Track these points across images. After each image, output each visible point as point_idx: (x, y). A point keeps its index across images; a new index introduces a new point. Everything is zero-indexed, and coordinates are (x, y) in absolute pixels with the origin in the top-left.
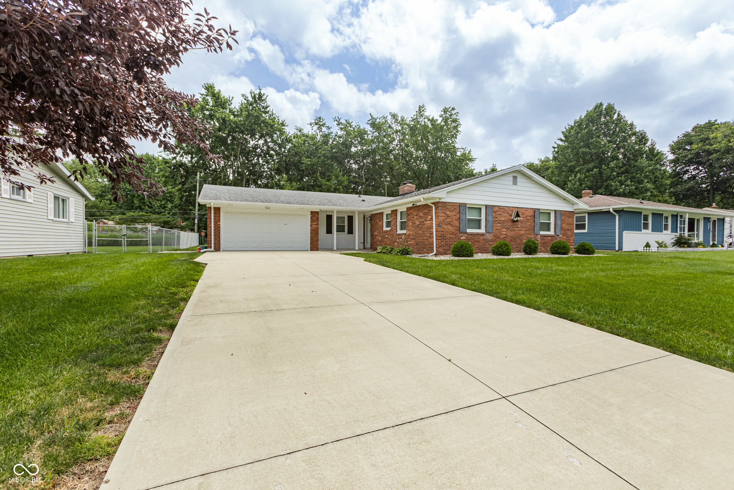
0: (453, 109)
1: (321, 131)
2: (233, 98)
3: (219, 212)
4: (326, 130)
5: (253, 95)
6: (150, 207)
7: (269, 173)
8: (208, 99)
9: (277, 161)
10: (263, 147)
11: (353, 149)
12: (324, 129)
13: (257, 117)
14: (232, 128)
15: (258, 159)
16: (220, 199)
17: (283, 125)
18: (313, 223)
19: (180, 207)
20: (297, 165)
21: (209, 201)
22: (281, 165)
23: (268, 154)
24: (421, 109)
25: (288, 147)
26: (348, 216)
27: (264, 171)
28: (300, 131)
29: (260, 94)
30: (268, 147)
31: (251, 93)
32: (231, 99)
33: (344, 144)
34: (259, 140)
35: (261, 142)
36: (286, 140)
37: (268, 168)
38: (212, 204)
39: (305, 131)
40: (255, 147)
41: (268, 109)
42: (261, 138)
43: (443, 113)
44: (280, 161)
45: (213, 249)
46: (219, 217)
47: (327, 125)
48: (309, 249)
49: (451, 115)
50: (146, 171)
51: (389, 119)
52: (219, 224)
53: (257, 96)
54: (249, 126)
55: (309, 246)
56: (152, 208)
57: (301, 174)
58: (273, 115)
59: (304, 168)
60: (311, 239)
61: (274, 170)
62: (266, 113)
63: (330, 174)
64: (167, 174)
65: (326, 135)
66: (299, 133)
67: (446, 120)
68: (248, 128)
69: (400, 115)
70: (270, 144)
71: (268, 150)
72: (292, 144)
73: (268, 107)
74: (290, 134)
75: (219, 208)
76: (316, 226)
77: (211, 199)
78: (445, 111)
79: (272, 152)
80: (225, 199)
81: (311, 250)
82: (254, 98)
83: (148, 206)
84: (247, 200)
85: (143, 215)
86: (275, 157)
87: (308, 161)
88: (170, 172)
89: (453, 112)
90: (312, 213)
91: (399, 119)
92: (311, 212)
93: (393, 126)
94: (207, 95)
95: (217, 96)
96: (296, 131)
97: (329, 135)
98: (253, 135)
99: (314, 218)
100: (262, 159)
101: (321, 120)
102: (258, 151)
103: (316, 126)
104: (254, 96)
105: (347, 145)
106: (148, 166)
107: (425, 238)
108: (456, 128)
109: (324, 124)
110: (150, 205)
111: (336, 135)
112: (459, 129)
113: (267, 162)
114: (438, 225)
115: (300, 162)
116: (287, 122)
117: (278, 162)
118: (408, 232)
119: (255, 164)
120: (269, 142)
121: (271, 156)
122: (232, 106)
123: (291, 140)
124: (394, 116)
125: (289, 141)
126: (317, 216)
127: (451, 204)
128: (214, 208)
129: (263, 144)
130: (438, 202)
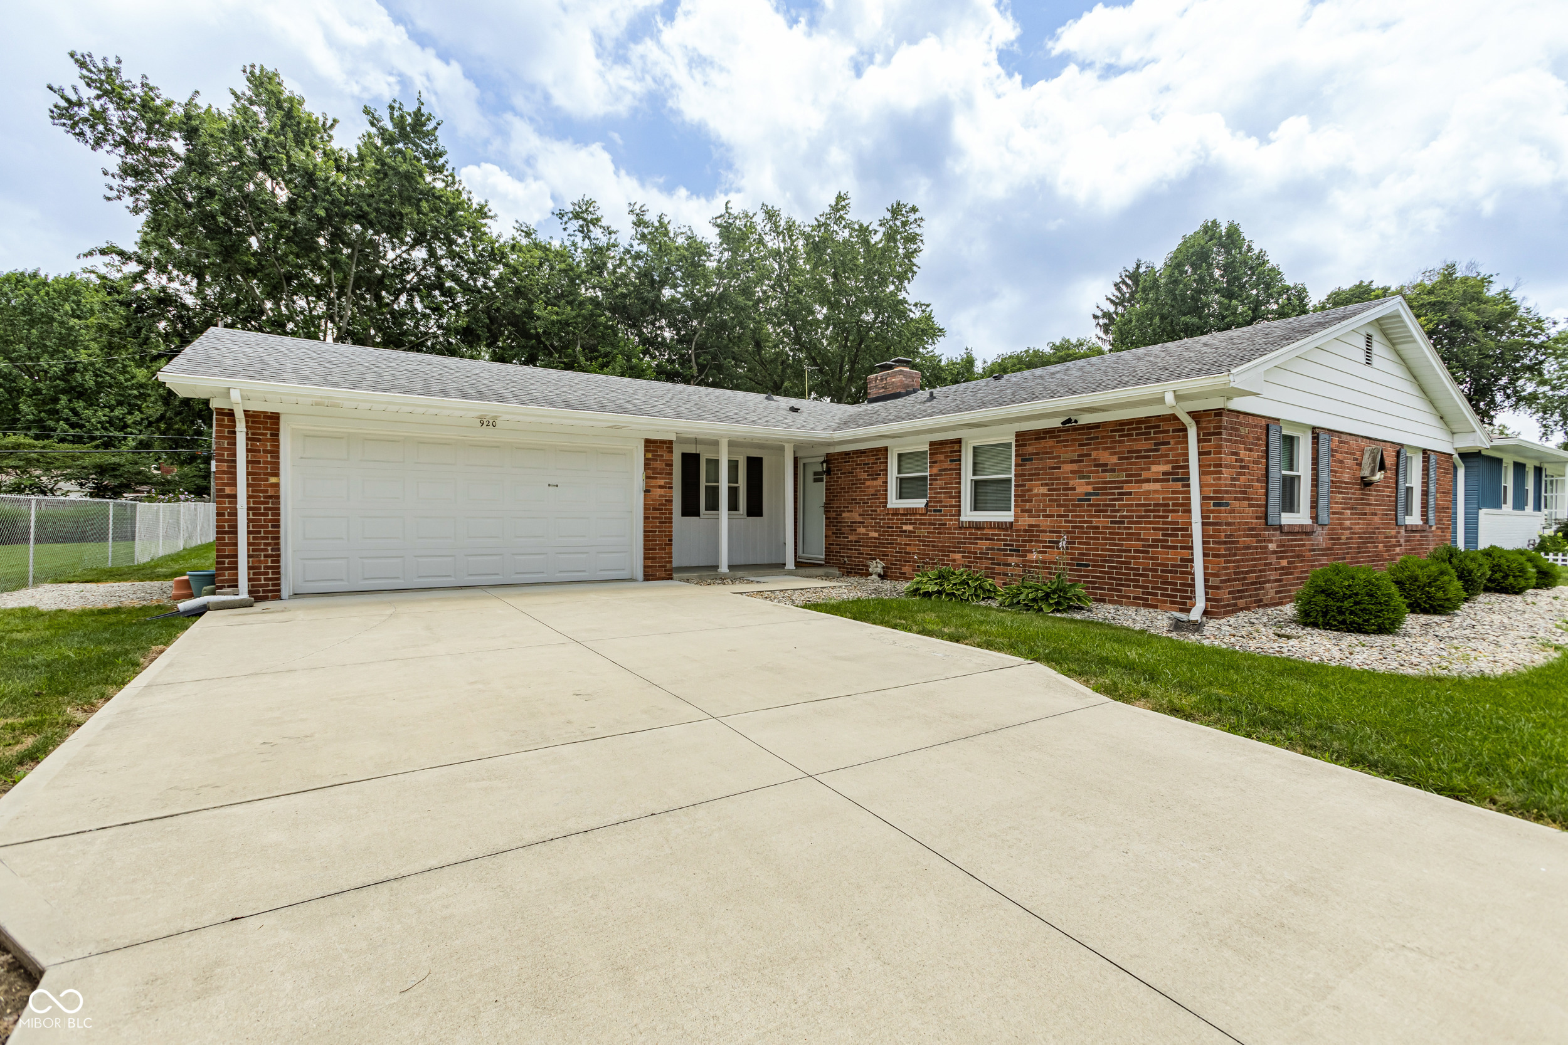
0: (914, 210)
1: (587, 237)
2: (335, 121)
3: (276, 435)
4: (600, 236)
5: (396, 114)
6: (73, 426)
7: (441, 339)
8: (255, 114)
9: (464, 308)
10: (424, 268)
11: (667, 293)
12: (596, 232)
13: (408, 177)
14: (333, 202)
15: (410, 301)
16: (277, 377)
17: (482, 212)
18: (653, 482)
19: (162, 426)
20: (520, 324)
21: (219, 382)
22: (477, 320)
23: (440, 286)
24: (840, 204)
25: (495, 274)
26: (749, 459)
27: (426, 334)
28: (528, 234)
29: (418, 114)
30: (440, 269)
31: (392, 108)
32: (329, 123)
33: (646, 275)
34: (412, 247)
35: (420, 254)
36: (492, 254)
37: (440, 327)
38: (235, 396)
39: (542, 237)
40: (404, 267)
41: (441, 161)
42: (417, 242)
43: (889, 216)
44: (473, 309)
45: (244, 595)
46: (275, 452)
47: (604, 223)
48: (640, 574)
49: (904, 224)
50: (62, 323)
51: (759, 219)
52: (277, 486)
53: (409, 120)
54: (385, 202)
55: (637, 566)
56: (82, 426)
57: (532, 347)
58: (454, 183)
59: (540, 331)
60: (646, 540)
61: (457, 332)
62: (437, 170)
63: (609, 349)
64: (115, 325)
65: (601, 249)
66: (524, 242)
67: (891, 236)
68: (382, 205)
69: (784, 215)
70: (443, 262)
71: (438, 277)
72: (506, 265)
73: (441, 155)
74: (502, 241)
75: (274, 419)
76: (662, 491)
77: (235, 375)
78: (896, 211)
79: (449, 284)
80: (304, 379)
81: (648, 577)
82: (400, 123)
83: (67, 420)
84: (401, 389)
85: (18, 446)
86: (459, 299)
87: (551, 313)
88: (126, 318)
89: (912, 217)
90: (651, 445)
91: (783, 223)
92: (648, 442)
93: (767, 238)
94: (252, 103)
95: (286, 105)
96: (517, 234)
97: (608, 249)
98: (395, 231)
99: (659, 465)
100: (422, 301)
101: (591, 209)
102: (408, 278)
103: (574, 222)
104: (402, 117)
105: (650, 281)
106: (67, 307)
107: (1135, 545)
108: (909, 255)
109: (598, 220)
110: (74, 419)
111: (627, 251)
112: (914, 260)
113: (436, 309)
114: (1214, 500)
115: (529, 314)
116: (493, 207)
117: (467, 312)
118: (1026, 521)
119: (403, 314)
120: (442, 257)
121: (449, 293)
122: (335, 145)
123: (503, 255)
124: (771, 215)
125: (497, 255)
126: (666, 456)
127: (1250, 420)
128: (252, 417)
129: (425, 261)
130: (1219, 413)
